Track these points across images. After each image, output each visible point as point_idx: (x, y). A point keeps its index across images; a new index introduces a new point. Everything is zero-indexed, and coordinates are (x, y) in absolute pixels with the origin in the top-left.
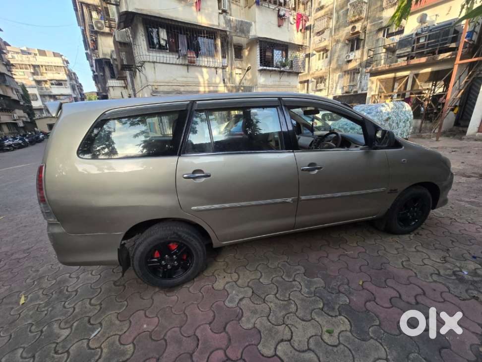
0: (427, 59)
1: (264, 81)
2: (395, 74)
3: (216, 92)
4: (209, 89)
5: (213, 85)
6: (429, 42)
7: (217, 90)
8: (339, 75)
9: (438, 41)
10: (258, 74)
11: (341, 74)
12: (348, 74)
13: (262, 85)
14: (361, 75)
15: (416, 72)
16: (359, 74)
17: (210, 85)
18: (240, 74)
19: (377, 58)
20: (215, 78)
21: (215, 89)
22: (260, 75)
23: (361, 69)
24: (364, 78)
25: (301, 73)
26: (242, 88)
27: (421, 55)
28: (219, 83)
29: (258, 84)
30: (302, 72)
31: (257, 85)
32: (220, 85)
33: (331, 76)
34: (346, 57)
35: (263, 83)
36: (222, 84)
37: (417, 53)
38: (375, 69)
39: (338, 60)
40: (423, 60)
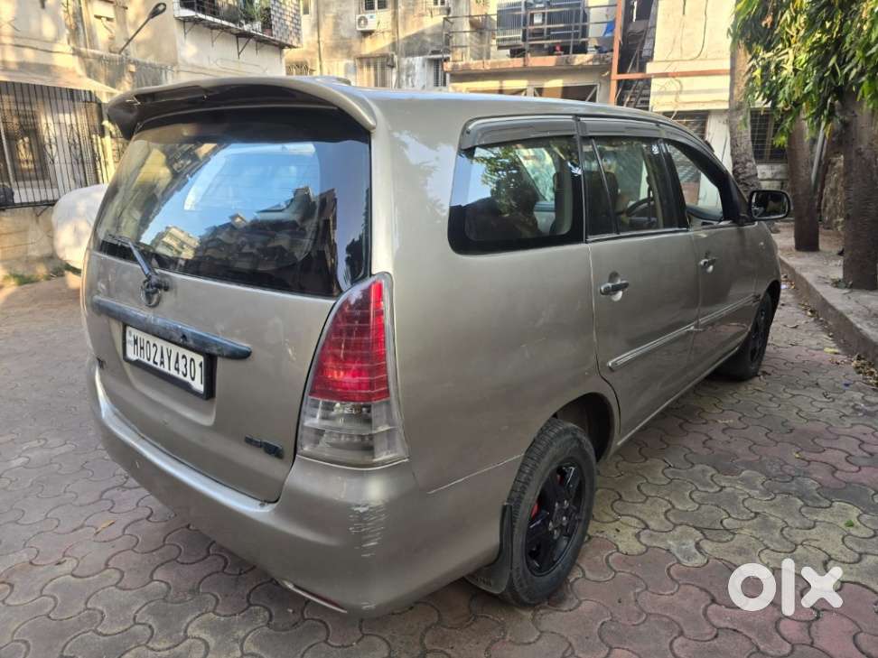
0: (557, 62)
1: (197, 56)
2: (501, 83)
3: (46, 69)
4: (19, 55)
5: (33, 44)
6: (551, 26)
7: (49, 63)
8: (347, 66)
9: (569, 28)
10: (176, 29)
11: (351, 62)
12: (369, 65)
13: (193, 66)
14: (399, 73)
15: (538, 84)
16: (395, 70)
17: (20, 42)
18: (108, 19)
19: (461, 41)
20: (40, 20)
21: (43, 59)
22: (182, 35)
23: (396, 57)
24: (407, 80)
25: (290, 47)
26: (133, 68)
27: (539, 50)
28: (55, 40)
29: (180, 62)
30: (294, 44)
31: (175, 64)
32: (58, 47)
33: (324, 63)
34: (360, 20)
35: (195, 62)
36: (64, 46)
37: (532, 45)
38: (463, 66)
39: (336, 25)
40: (550, 61)
